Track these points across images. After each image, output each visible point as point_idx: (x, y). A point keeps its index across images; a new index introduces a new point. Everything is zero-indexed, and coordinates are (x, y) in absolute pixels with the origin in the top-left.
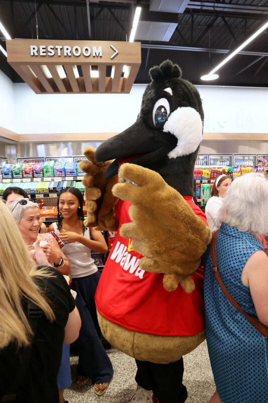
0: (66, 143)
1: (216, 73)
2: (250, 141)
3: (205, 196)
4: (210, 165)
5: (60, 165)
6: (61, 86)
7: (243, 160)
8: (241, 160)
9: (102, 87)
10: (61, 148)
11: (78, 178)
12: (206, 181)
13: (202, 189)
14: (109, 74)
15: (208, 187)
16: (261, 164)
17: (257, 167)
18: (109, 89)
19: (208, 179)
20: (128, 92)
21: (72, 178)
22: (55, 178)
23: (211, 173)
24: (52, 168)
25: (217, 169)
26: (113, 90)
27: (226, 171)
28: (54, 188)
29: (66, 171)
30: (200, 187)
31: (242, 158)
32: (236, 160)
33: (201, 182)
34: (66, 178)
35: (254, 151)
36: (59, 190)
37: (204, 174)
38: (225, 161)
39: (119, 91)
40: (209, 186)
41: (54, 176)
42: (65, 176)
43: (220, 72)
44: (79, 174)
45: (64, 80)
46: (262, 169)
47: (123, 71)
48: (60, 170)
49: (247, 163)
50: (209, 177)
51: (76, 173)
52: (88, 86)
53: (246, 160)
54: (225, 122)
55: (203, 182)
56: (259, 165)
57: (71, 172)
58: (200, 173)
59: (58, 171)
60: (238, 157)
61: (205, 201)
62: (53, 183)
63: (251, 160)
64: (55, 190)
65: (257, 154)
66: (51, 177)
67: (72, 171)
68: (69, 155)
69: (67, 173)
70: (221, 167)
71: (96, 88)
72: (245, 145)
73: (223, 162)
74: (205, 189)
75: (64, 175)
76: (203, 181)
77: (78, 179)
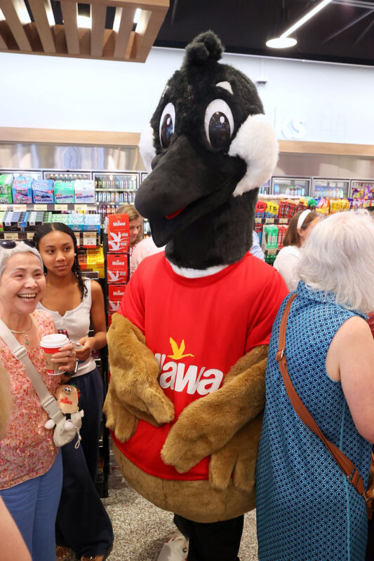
0: (27, 145)
1: (292, 36)
2: (340, 157)
3: (269, 244)
4: (274, 194)
5: (24, 183)
6: (21, 38)
7: (328, 188)
8: (324, 187)
9: (97, 47)
10: (19, 154)
11: (57, 208)
12: (272, 220)
13: (264, 233)
14: (109, 24)
15: (275, 231)
16: (357, 195)
17: (352, 200)
18: (108, 53)
19: (274, 217)
20: (143, 61)
21: (44, 208)
22: (14, 206)
23: (281, 206)
24: (8, 188)
25: (289, 201)
26: (116, 54)
27: (306, 205)
28: (12, 223)
29: (34, 194)
30: (261, 229)
31: (325, 185)
32: (316, 187)
33: (263, 221)
34: (35, 206)
35: (345, 174)
36: (22, 227)
37: (269, 208)
38: (298, 189)
39: (128, 56)
40: (277, 229)
41: (13, 203)
42: (33, 203)
43: (298, 35)
44: (58, 201)
45: (26, 27)
46: (359, 203)
47: (135, 21)
48: (24, 193)
49: (333, 193)
50: (277, 213)
51: (52, 199)
52: (72, 44)
53: (332, 188)
54: (301, 123)
55: (266, 222)
56: (354, 196)
57: (43, 197)
58: (263, 206)
59: (20, 192)
60: (320, 183)
61: (268, 253)
62: (10, 214)
63: (340, 188)
64: (14, 226)
65: (351, 178)
66: (6, 203)
67: (45, 194)
68: (32, 166)
69: (37, 198)
70: (296, 197)
71: (86, 47)
72: (330, 163)
73: (295, 190)
74: (270, 234)
75: (30, 202)
76: (267, 220)
77: (56, 210)
